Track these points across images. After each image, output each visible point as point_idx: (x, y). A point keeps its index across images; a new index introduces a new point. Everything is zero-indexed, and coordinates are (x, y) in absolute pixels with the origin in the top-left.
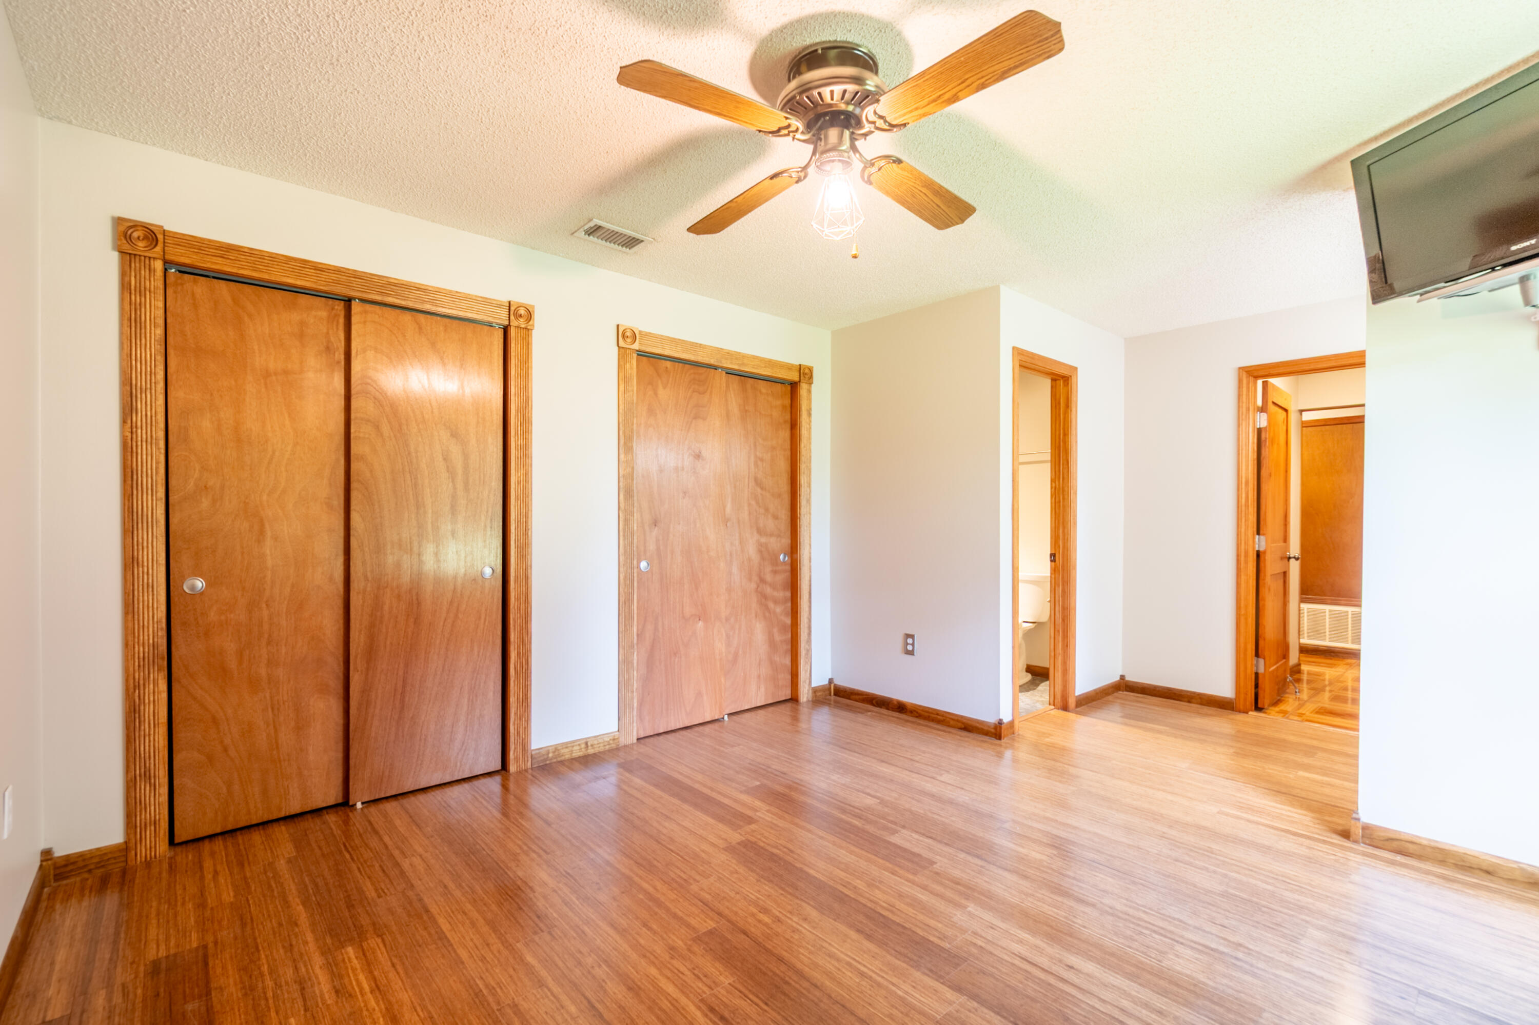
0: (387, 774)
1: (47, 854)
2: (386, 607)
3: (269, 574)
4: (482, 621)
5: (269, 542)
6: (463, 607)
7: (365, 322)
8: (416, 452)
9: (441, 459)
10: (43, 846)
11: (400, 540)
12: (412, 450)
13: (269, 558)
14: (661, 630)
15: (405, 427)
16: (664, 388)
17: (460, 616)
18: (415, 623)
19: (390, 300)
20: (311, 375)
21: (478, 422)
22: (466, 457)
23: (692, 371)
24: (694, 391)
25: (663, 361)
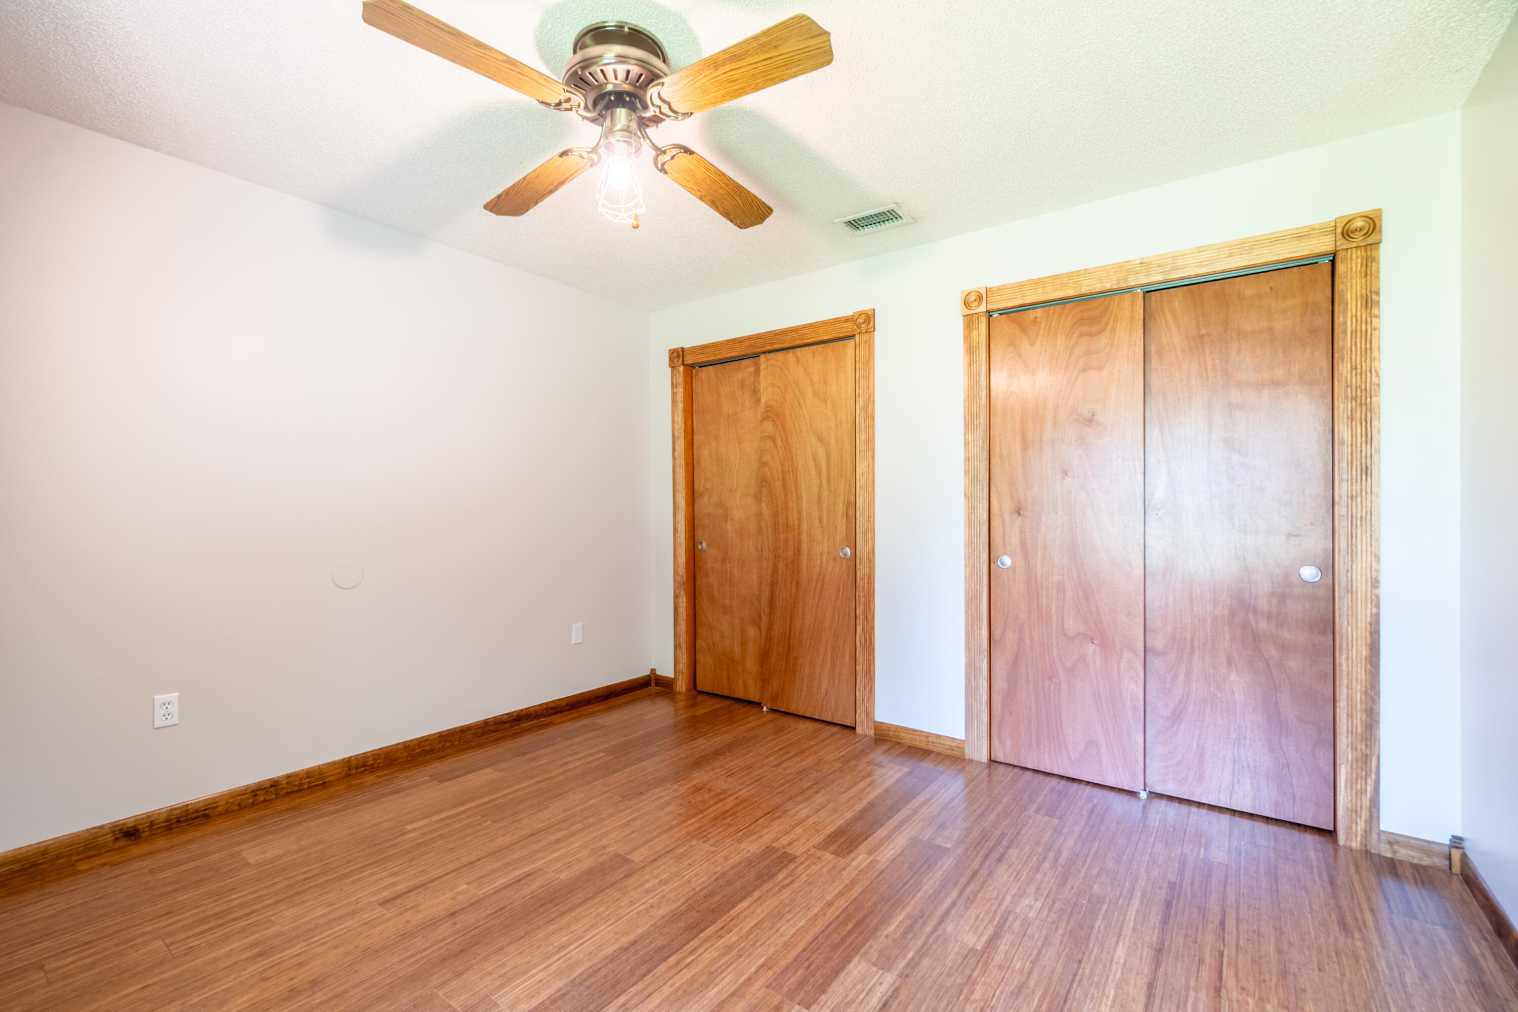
0: (780, 693)
1: (653, 670)
2: (780, 571)
3: (730, 541)
4: (841, 595)
5: (729, 523)
6: (827, 580)
7: (767, 368)
8: (796, 456)
9: (812, 460)
10: (653, 667)
11: (787, 523)
12: (794, 455)
13: (730, 533)
14: (1028, 642)
15: (789, 438)
16: (1032, 344)
17: (825, 586)
18: (796, 587)
19: (776, 346)
20: (747, 412)
21: (837, 425)
22: (828, 455)
23: (1077, 310)
24: (1081, 335)
25: (1031, 311)
